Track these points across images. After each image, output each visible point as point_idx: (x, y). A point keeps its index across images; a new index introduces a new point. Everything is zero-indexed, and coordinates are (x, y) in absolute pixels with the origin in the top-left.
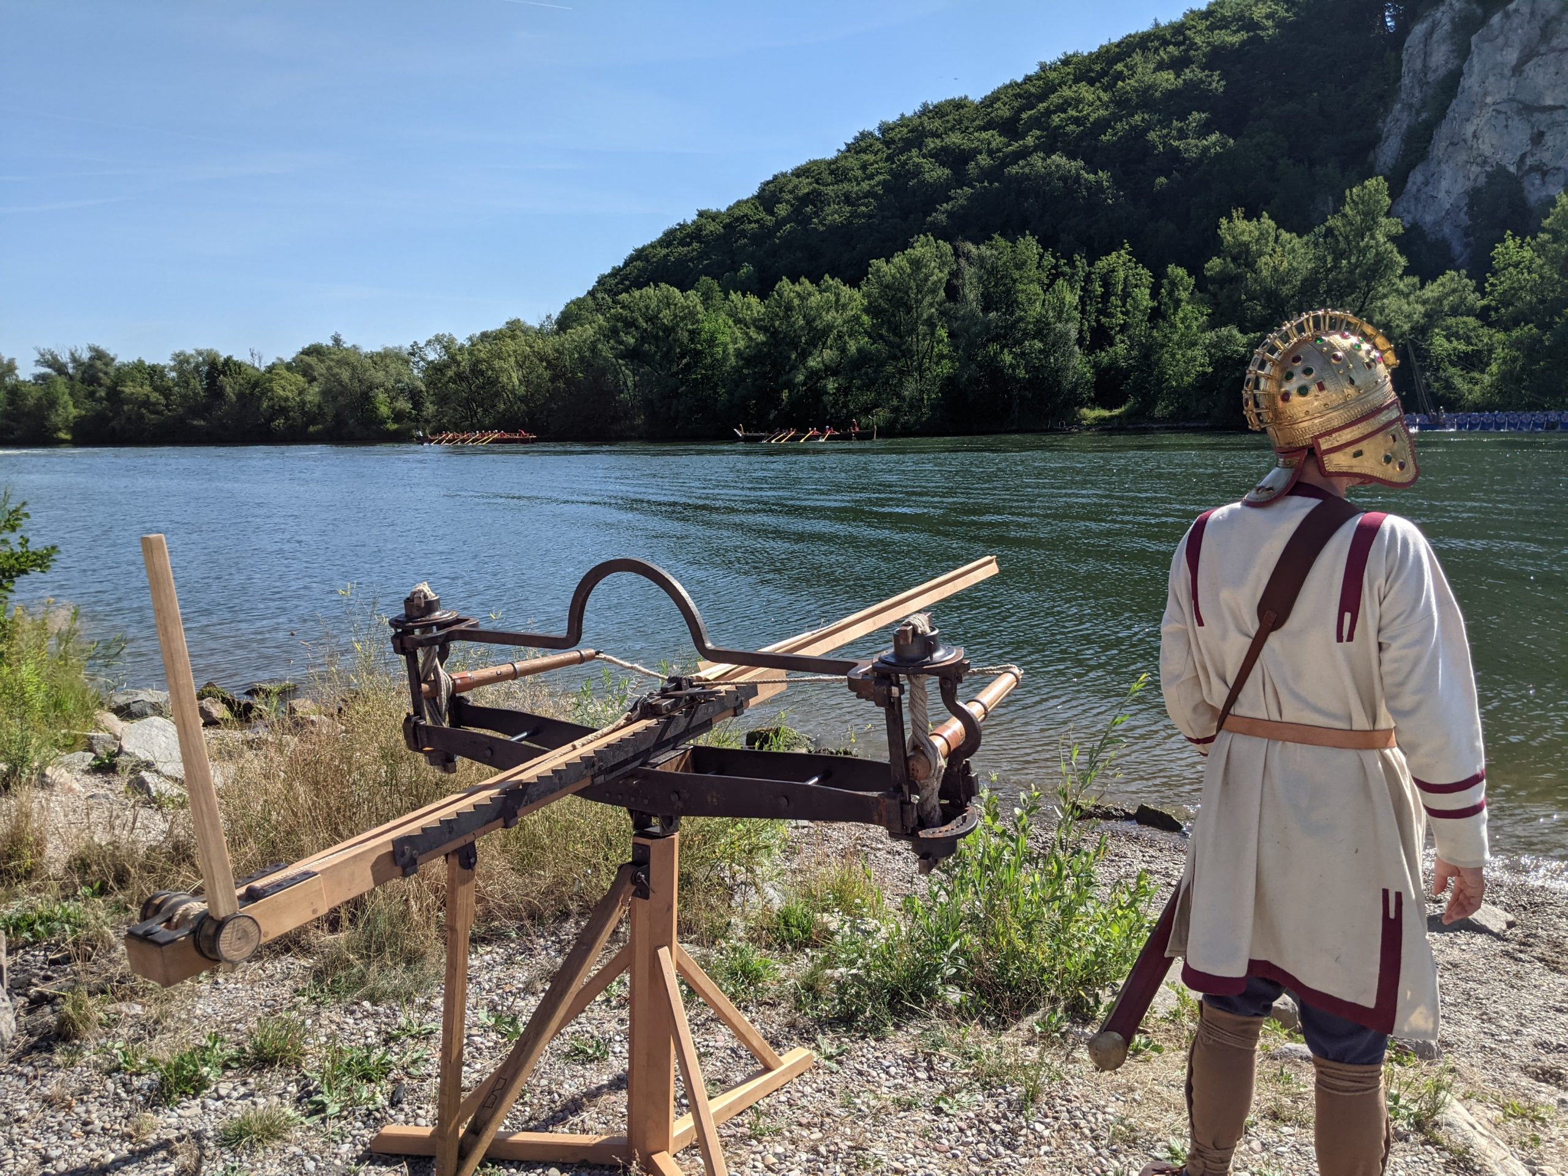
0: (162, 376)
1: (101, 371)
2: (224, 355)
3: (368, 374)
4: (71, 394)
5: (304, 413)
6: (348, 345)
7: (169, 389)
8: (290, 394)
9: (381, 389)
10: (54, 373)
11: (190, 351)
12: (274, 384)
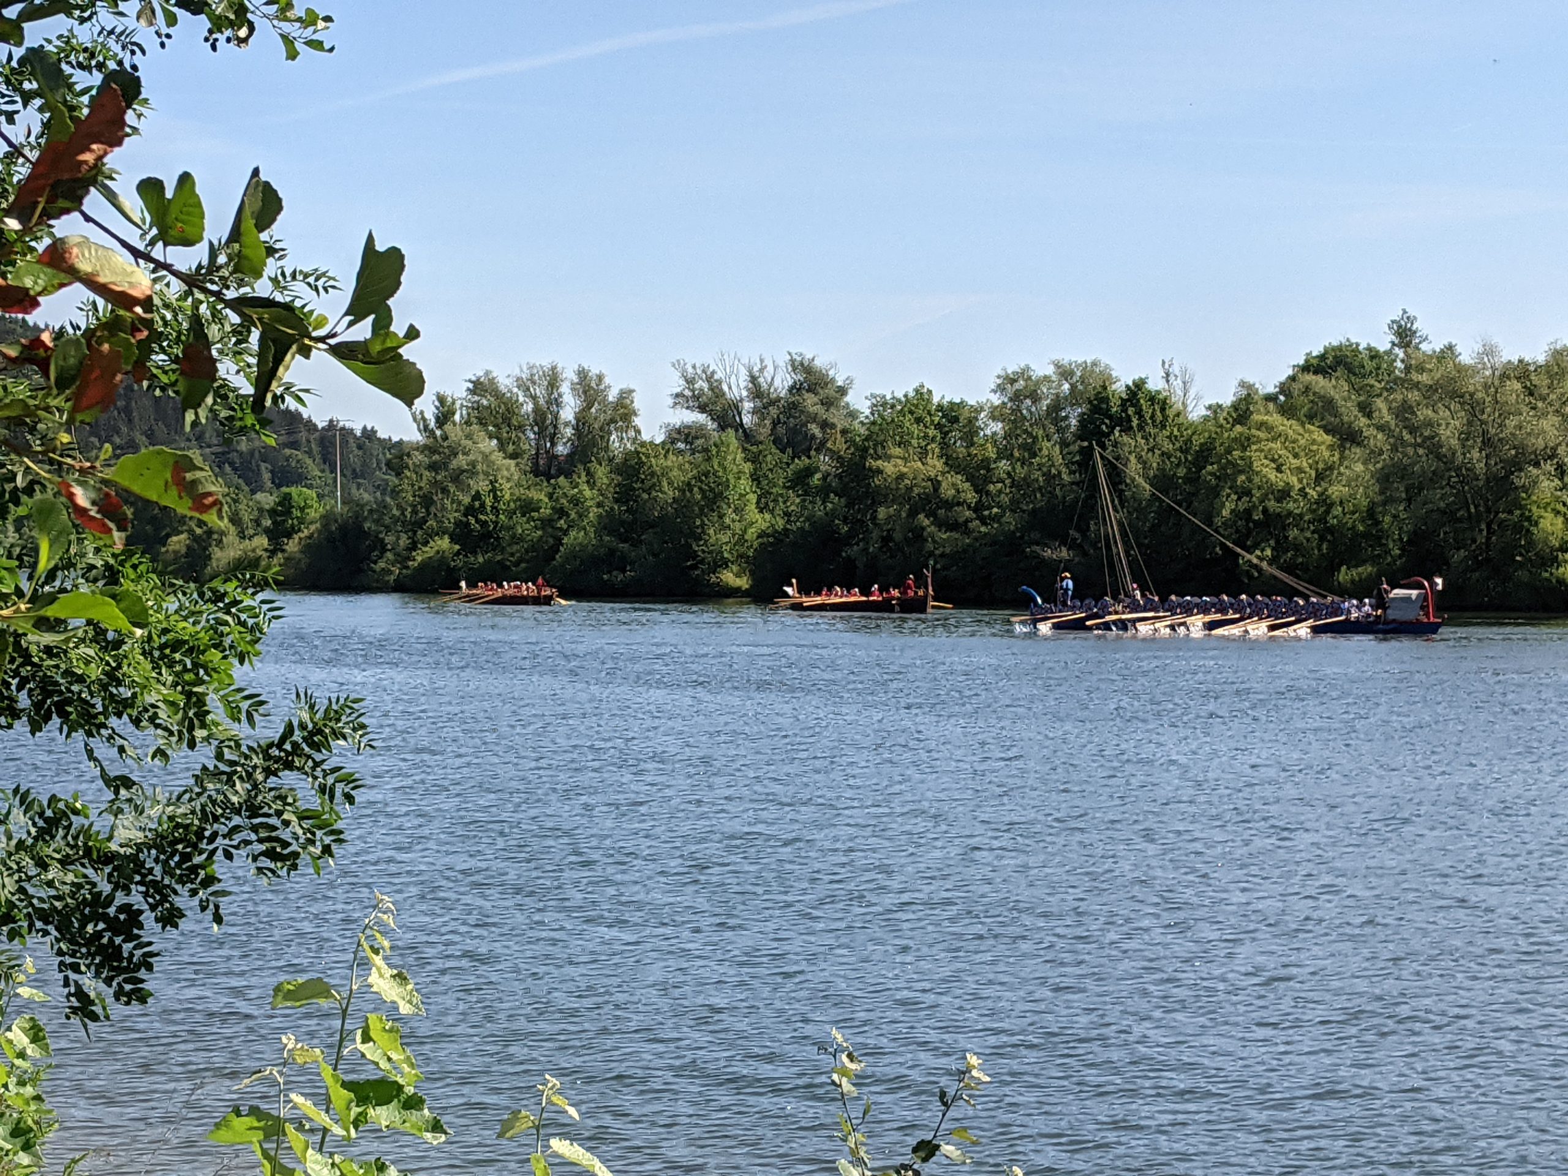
0: (971, 433)
1: (814, 418)
2: (1123, 378)
3: (1512, 422)
4: (755, 478)
5: (1326, 532)
6: (1432, 345)
7: (985, 464)
8: (1294, 480)
9: (1549, 467)
10: (711, 425)
11: (1043, 369)
12: (1253, 452)
